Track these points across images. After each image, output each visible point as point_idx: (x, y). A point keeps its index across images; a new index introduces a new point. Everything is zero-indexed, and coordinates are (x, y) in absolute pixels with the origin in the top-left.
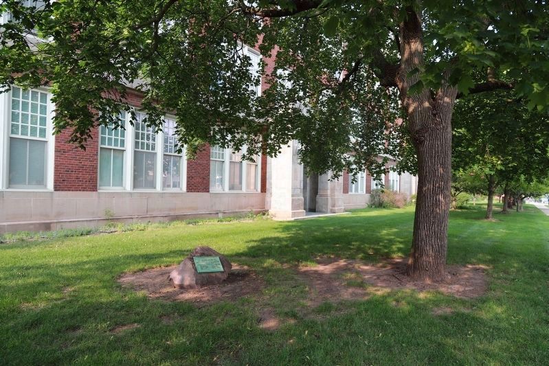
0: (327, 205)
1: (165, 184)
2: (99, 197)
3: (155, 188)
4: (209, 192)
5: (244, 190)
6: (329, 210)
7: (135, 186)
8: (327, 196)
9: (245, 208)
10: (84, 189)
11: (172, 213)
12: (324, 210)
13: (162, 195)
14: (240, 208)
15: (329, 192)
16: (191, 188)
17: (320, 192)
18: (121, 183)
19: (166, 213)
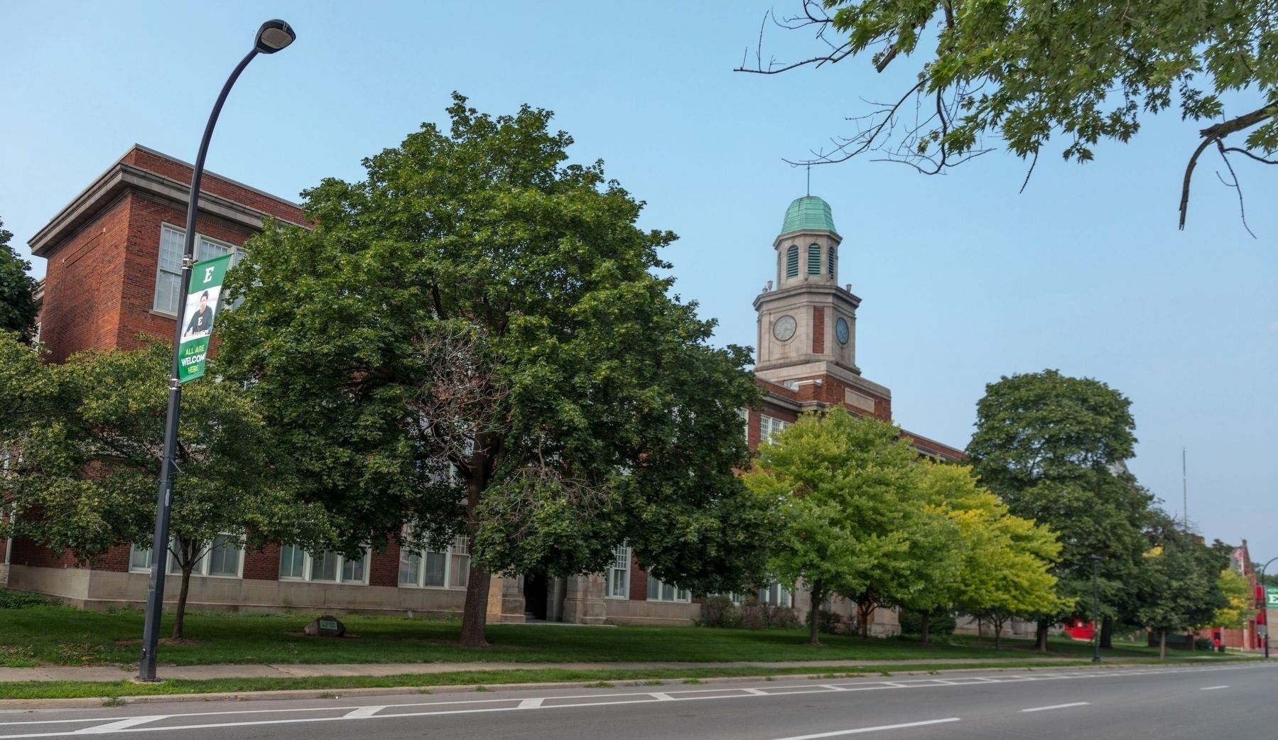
0: (575, 612)
1: (346, 575)
2: (279, 586)
3: (335, 579)
4: (397, 586)
5: (447, 586)
6: (577, 620)
7: (314, 576)
8: (575, 600)
9: (447, 608)
10: (267, 578)
11: (351, 607)
12: (571, 619)
13: (341, 587)
14: (440, 607)
15: (580, 595)
16: (374, 581)
17: (569, 595)
18: (300, 574)
19: (345, 606)
